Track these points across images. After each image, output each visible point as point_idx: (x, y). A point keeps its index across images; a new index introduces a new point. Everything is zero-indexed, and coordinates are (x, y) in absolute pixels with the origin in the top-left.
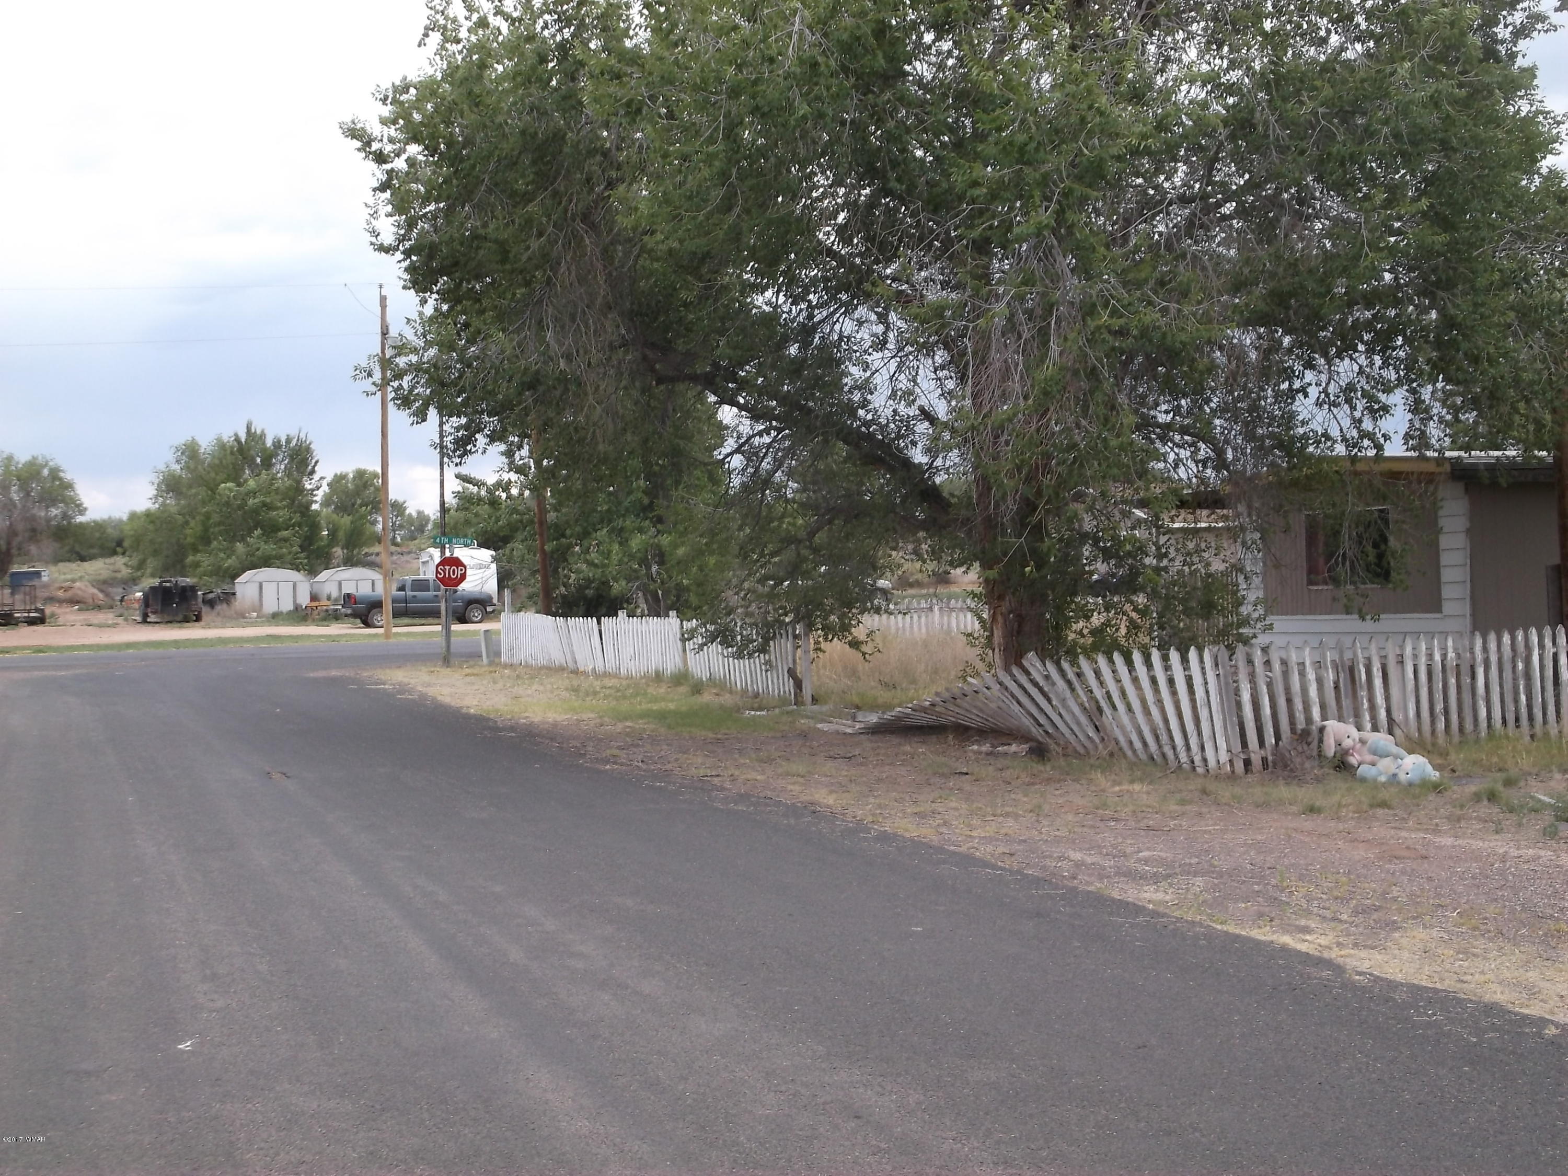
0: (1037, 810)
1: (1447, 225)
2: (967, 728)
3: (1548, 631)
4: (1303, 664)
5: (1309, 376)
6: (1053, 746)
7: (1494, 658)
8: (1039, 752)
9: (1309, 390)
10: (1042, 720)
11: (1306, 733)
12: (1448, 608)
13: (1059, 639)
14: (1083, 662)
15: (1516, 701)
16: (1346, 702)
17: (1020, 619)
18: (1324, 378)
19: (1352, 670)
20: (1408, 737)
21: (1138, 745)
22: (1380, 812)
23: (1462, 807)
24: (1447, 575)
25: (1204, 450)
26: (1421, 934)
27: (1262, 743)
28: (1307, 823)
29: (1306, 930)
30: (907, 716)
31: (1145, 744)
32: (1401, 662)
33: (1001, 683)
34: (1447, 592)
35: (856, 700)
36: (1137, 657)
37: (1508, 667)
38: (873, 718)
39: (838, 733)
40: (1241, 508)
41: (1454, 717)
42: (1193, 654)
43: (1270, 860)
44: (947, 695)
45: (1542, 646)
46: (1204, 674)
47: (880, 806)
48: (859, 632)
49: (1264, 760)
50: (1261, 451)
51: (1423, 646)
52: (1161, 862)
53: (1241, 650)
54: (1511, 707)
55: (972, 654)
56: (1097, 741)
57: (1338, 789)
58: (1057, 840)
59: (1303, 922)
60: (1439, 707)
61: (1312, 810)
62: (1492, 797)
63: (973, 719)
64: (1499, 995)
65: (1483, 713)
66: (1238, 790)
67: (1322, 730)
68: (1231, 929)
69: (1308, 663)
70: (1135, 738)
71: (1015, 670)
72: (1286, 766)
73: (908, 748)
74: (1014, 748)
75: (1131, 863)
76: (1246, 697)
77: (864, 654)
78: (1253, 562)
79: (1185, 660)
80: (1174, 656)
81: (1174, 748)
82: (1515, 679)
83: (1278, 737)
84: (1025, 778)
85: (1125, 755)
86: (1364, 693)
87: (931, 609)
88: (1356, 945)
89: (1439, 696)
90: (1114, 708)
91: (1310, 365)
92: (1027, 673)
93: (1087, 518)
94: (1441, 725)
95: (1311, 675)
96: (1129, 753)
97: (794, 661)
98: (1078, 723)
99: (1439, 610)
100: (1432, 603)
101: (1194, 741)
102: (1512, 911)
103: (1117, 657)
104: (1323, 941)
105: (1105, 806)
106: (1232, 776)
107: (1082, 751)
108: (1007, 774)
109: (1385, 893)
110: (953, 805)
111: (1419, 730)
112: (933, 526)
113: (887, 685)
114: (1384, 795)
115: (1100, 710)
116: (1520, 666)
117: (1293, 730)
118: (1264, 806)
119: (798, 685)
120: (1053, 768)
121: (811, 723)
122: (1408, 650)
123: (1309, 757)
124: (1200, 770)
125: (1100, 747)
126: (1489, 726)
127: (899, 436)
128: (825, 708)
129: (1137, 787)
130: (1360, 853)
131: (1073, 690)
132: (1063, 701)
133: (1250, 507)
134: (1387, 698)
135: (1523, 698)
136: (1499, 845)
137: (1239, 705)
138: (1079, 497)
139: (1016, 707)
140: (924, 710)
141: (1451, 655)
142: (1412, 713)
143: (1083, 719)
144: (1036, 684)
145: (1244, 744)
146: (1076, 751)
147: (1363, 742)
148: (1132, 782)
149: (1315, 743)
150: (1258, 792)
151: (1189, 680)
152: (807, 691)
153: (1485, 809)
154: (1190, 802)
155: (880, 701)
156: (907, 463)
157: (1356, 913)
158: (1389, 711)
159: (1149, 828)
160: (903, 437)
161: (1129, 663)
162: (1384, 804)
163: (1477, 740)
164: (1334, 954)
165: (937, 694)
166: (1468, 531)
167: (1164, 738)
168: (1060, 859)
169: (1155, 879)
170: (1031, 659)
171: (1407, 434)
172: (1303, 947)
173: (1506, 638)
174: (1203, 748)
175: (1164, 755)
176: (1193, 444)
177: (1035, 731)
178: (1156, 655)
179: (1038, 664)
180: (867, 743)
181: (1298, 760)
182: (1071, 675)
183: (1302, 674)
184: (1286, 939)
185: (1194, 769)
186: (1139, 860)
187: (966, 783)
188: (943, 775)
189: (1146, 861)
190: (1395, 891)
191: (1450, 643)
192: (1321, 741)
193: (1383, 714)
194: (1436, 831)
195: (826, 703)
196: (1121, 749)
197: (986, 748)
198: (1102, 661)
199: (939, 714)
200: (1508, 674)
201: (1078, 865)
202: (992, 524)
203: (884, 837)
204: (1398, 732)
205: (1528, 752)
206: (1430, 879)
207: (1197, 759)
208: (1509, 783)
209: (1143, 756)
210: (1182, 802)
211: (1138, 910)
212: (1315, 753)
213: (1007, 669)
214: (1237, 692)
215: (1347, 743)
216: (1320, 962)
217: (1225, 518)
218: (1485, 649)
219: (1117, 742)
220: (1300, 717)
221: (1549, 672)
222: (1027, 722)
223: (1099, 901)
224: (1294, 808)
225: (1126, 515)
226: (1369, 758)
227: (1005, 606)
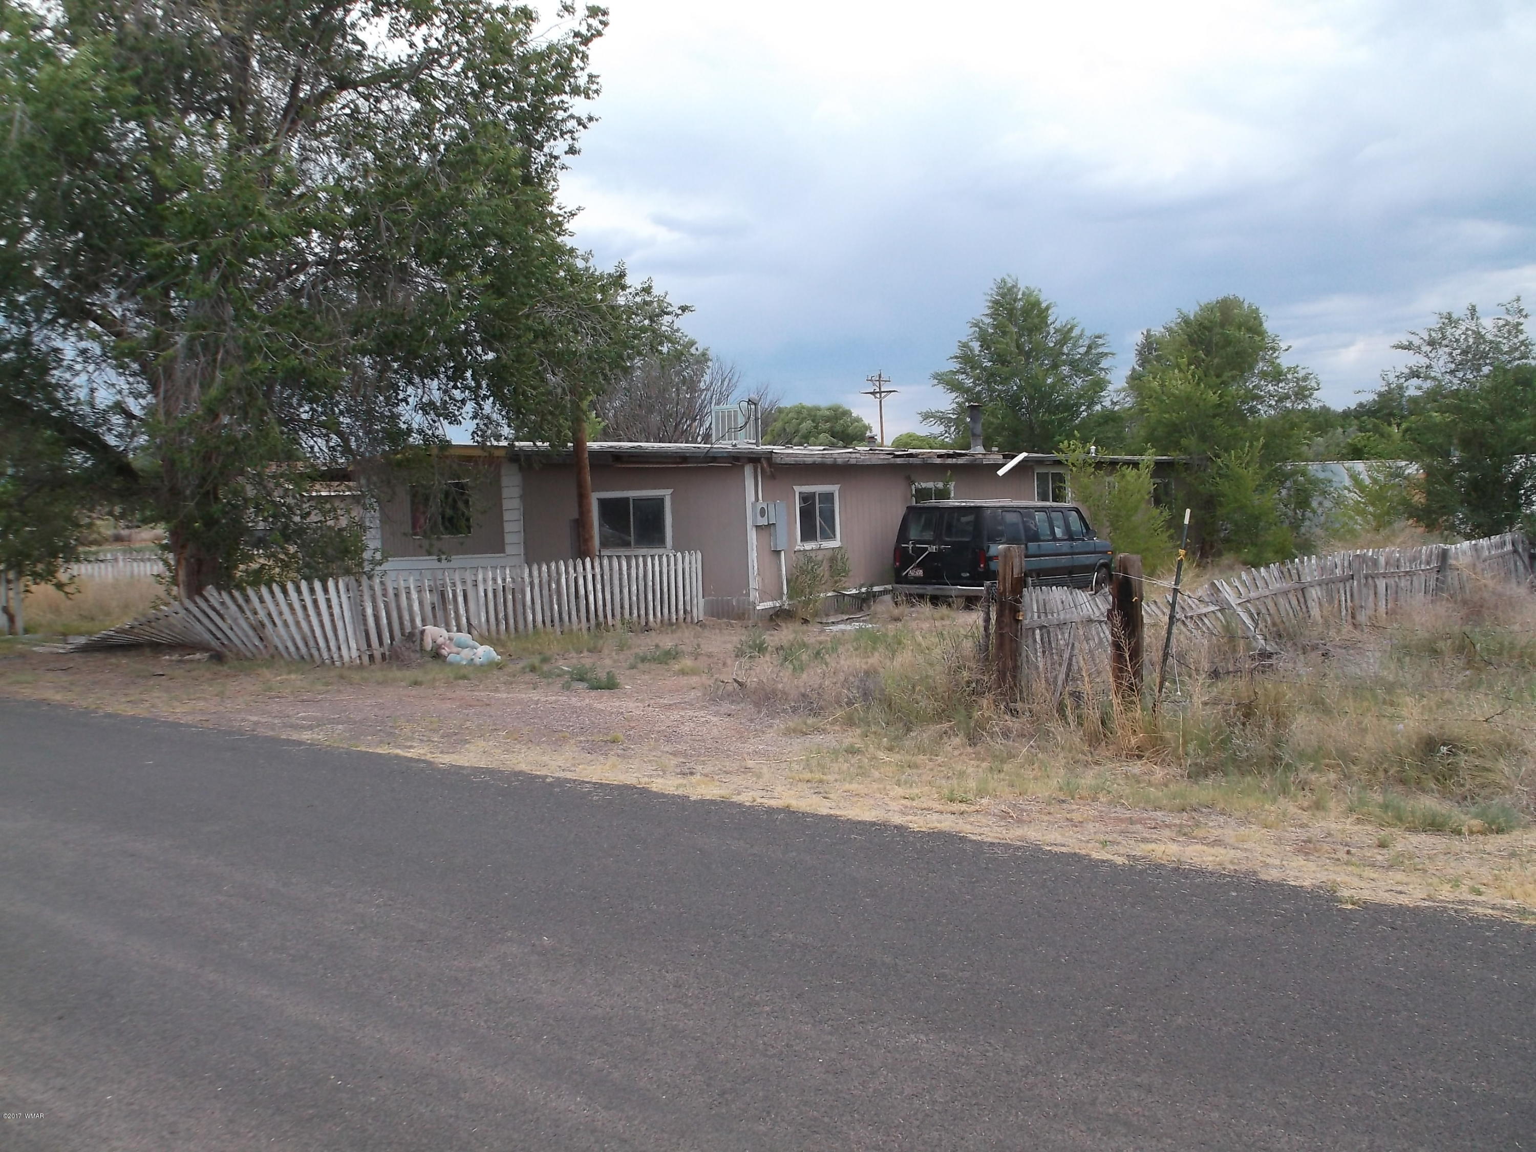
0: (221, 694)
1: (500, 293)
2: (159, 644)
3: (571, 562)
4: (409, 588)
5: (410, 390)
6: (228, 653)
7: (536, 581)
8: (218, 657)
9: (410, 400)
10: (219, 635)
11: (412, 634)
12: (509, 550)
13: (231, 577)
14: (250, 592)
15: (552, 609)
16: (439, 614)
17: (200, 562)
18: (420, 391)
19: (443, 595)
20: (481, 635)
21: (292, 649)
22: (461, 682)
23: (514, 676)
24: (508, 527)
25: (335, 439)
26: (481, 743)
27: (381, 643)
28: (414, 691)
29: (411, 747)
30: (111, 637)
31: (297, 648)
32: (476, 586)
33: (187, 609)
34: (508, 538)
35: (61, 629)
36: (290, 587)
37: (546, 587)
38: (82, 640)
39: (52, 653)
40: (363, 481)
41: (511, 621)
42: (331, 583)
43: (387, 713)
44: (143, 620)
45: (567, 572)
46: (339, 597)
47: (99, 699)
48: (62, 576)
49: (383, 655)
50: (375, 442)
51: (490, 575)
52: (315, 718)
53: (364, 580)
54: (547, 613)
55: (161, 590)
56: (261, 647)
57: (434, 670)
58: (239, 711)
59: (409, 744)
60: (501, 615)
61: (416, 683)
62: (533, 669)
63: (165, 637)
64: (523, 767)
65: (530, 617)
66: (365, 675)
67: (423, 632)
68: (363, 749)
69: (412, 587)
70: (290, 644)
71: (198, 599)
72: (398, 658)
73: (113, 660)
74: (198, 656)
75: (293, 720)
76: (369, 611)
77: (67, 593)
78: (372, 519)
79: (326, 590)
80: (317, 585)
81: (319, 650)
82: (550, 596)
83: (392, 638)
84: (208, 675)
85: (282, 656)
86: (451, 607)
87: (116, 560)
88: (442, 752)
89: (501, 608)
90: (274, 624)
91: (410, 382)
92: (207, 600)
93: (249, 488)
94: (503, 627)
95: (415, 596)
96: (285, 655)
97: (7, 601)
98: (247, 636)
99: (502, 550)
100: (497, 546)
101: (333, 644)
102: (539, 729)
103: (275, 587)
104: (422, 751)
105: (270, 689)
106: (361, 666)
107: (249, 654)
108: (194, 673)
109: (461, 726)
110: (157, 695)
111: (488, 630)
112: (124, 495)
113: (86, 617)
114: (463, 671)
115: (263, 625)
116: (554, 586)
117: (403, 634)
118: (383, 683)
119: (11, 619)
120: (230, 668)
121: (26, 647)
122: (480, 577)
123: (416, 651)
124: (338, 664)
125: (264, 651)
126: (534, 626)
127: (97, 425)
128: (39, 636)
129: (293, 676)
130: (448, 705)
131: (242, 611)
132: (235, 620)
133: (368, 480)
134: (467, 611)
135: (556, 607)
136: (535, 695)
137: (364, 616)
138: (242, 472)
139: (198, 626)
140: (124, 631)
141: (508, 580)
142: (483, 619)
143: (251, 633)
144: (214, 609)
145: (369, 645)
146: (245, 655)
147: (450, 639)
148: (289, 673)
149: (418, 642)
150: (379, 675)
151: (328, 601)
152: (20, 624)
153: (529, 677)
154: (331, 684)
155: (83, 629)
156: (106, 447)
157: (442, 737)
158: (468, 619)
159: (303, 701)
160: (100, 426)
161: (285, 592)
162: (464, 677)
163: (527, 636)
164: (429, 757)
165: (136, 619)
166: (521, 497)
167: (311, 643)
168: (243, 720)
169: (311, 728)
170: (210, 591)
171: (474, 432)
172: (409, 755)
173: (544, 568)
174: (339, 649)
175: (311, 656)
176: (327, 435)
177: (214, 643)
178: (304, 585)
179: (216, 594)
180: (79, 659)
181: (406, 654)
182: (241, 601)
183: (409, 598)
184: (398, 751)
185: (333, 662)
186: (298, 718)
187: (163, 681)
188: (145, 677)
189: (304, 719)
190: (468, 724)
191: (508, 572)
192: (422, 640)
193: (464, 620)
194: (497, 690)
195: (35, 632)
196: (280, 653)
197: (176, 657)
198: (264, 590)
199: (137, 635)
200: (546, 592)
201: (256, 723)
202: (175, 492)
203: (109, 716)
204: (475, 632)
205: (558, 641)
206: (491, 716)
207: (336, 656)
208: (545, 660)
209: (296, 657)
210: (327, 684)
211: (300, 743)
212: (418, 648)
213: (190, 597)
214: (364, 610)
215: (440, 640)
216: (418, 761)
217: (350, 489)
218: (531, 575)
219: (276, 648)
220: (407, 623)
221: (573, 590)
222: (207, 636)
223: (275, 740)
224: (403, 684)
225: (278, 485)
226: (455, 649)
227: (188, 552)
